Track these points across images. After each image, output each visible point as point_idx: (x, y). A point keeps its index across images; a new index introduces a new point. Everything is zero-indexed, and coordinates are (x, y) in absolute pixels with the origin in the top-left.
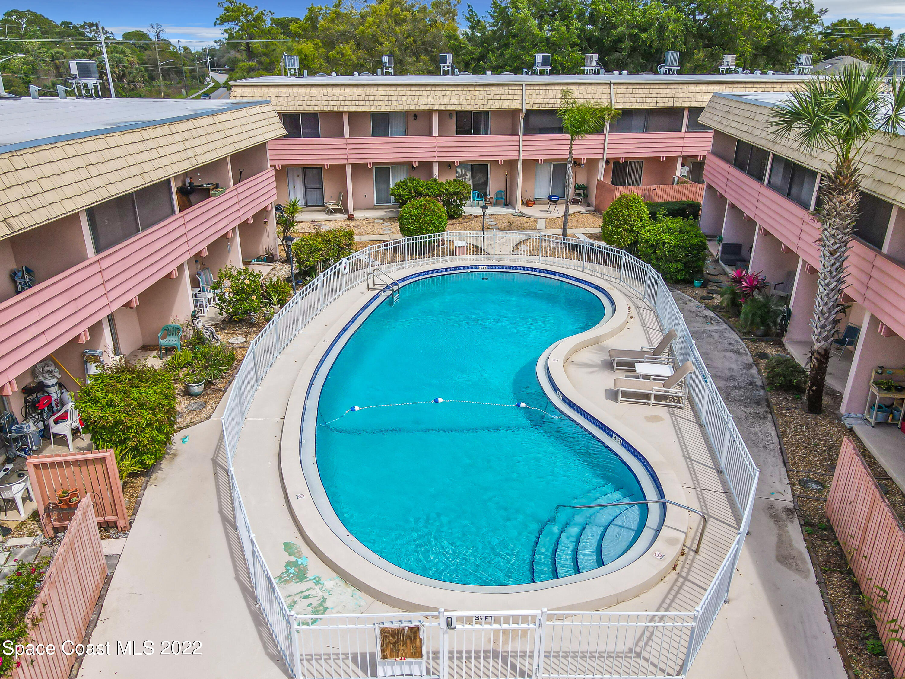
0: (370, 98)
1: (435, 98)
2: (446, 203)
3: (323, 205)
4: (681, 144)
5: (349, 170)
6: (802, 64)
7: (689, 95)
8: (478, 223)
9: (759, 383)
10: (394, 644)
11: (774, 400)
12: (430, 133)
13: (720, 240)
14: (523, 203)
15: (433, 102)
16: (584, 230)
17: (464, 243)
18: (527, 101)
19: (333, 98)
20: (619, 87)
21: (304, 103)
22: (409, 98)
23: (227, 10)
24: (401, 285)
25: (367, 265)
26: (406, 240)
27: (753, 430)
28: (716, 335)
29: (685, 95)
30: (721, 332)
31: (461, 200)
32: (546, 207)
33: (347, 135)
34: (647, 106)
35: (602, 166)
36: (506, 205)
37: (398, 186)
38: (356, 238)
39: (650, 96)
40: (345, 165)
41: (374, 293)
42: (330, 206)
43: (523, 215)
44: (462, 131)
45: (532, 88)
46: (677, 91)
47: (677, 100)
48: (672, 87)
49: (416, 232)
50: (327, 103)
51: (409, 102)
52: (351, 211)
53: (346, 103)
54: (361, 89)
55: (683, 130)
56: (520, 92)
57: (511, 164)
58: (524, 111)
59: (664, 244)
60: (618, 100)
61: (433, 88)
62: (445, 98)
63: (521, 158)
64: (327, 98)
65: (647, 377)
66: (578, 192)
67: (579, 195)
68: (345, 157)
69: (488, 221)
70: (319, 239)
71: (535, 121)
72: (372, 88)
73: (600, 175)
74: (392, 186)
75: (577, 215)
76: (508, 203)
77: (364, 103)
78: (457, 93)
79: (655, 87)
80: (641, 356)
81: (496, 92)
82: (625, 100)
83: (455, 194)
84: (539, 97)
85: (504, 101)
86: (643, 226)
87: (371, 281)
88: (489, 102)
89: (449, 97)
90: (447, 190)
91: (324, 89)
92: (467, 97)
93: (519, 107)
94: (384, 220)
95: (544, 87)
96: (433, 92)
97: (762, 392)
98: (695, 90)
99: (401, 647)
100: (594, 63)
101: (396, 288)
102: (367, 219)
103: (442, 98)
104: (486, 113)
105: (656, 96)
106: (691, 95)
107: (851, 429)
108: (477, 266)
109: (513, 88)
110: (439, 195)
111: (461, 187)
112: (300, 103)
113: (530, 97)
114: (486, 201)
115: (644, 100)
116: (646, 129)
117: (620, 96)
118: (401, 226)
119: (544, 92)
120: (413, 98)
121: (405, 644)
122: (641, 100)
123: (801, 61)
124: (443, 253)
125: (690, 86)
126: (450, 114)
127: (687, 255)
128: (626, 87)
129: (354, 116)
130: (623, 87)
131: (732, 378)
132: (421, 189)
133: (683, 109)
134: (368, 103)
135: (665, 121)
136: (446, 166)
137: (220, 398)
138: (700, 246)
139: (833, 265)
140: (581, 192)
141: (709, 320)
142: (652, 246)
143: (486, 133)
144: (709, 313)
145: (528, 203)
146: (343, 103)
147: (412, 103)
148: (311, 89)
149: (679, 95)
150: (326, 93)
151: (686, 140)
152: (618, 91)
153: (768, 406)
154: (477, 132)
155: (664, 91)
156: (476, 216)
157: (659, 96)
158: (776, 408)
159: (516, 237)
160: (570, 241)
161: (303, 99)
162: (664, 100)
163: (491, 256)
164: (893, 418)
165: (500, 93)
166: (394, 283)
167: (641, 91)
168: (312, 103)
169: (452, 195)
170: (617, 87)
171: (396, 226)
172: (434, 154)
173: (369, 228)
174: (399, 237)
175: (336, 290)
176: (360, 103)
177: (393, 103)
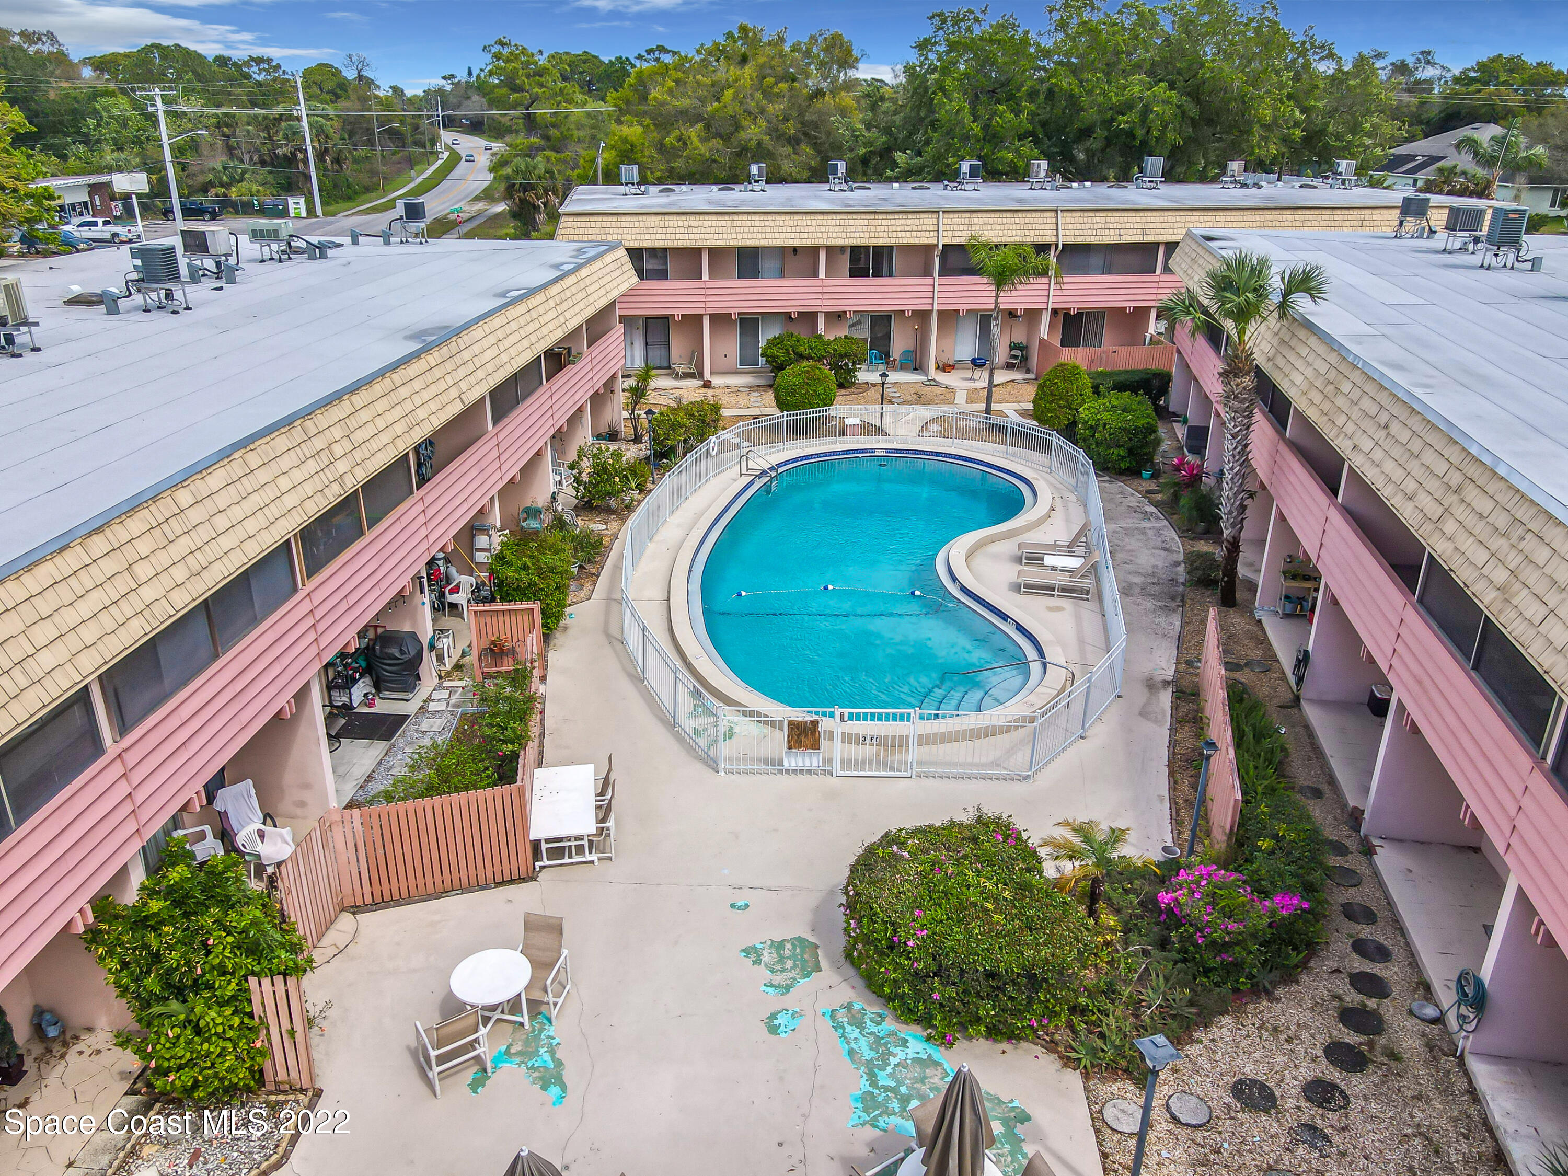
0: (738, 230)
1: (823, 229)
2: (835, 367)
3: (669, 367)
4: (1155, 291)
5: (706, 322)
6: (1341, 174)
7: (1164, 225)
8: (875, 394)
9: (1181, 580)
10: (798, 736)
11: (1190, 595)
12: (815, 274)
13: (1185, 422)
14: (938, 368)
15: (819, 235)
16: (1016, 406)
17: (857, 421)
18: (945, 234)
19: (690, 230)
20: (1068, 214)
21: (653, 237)
22: (789, 229)
23: (497, 56)
24: (780, 470)
25: (737, 446)
26: (785, 417)
27: (1157, 620)
28: (1150, 532)
29: (1159, 226)
30: (1158, 530)
31: (854, 363)
32: (968, 374)
33: (705, 277)
34: (1106, 240)
35: (1046, 319)
36: (915, 369)
37: (771, 343)
38: (725, 412)
39: (1111, 226)
40: (701, 316)
41: (747, 480)
42: (681, 369)
43: (938, 385)
44: (857, 272)
45: (951, 216)
46: (1149, 219)
47: (1148, 231)
48: (1141, 214)
49: (797, 407)
50: (681, 236)
51: (788, 235)
52: (707, 376)
53: (707, 236)
54: (727, 218)
55: (1158, 272)
56: (935, 222)
57: (922, 316)
58: (940, 247)
59: (1105, 425)
60: (1068, 232)
61: (821, 217)
62: (836, 229)
63: (935, 308)
64: (682, 230)
65: (1054, 569)
66: (1013, 352)
67: (1015, 357)
68: (702, 305)
69: (890, 392)
70: (682, 414)
71: (954, 260)
72: (741, 217)
73: (1044, 331)
74: (762, 343)
75: (1010, 385)
76: (918, 367)
77: (730, 236)
78: (851, 222)
79: (1118, 214)
80: (1055, 549)
81: (904, 222)
82: (1077, 233)
83: (846, 355)
84: (961, 227)
85: (914, 234)
86: (1084, 402)
87: (744, 464)
88: (894, 234)
89: (840, 229)
90: (835, 350)
91: (679, 218)
92: (865, 229)
93: (933, 241)
94: (752, 388)
95: (967, 215)
96: (820, 222)
97: (1181, 588)
98: (1174, 219)
99: (803, 739)
100: (1043, 174)
101: (774, 474)
102: (728, 387)
103: (831, 229)
104: (891, 248)
105: (1119, 226)
106: (1167, 225)
107: (1260, 621)
108: (873, 450)
109: (926, 216)
110: (824, 357)
111: (854, 347)
112: (648, 237)
113: (948, 228)
114: (887, 363)
115: (1103, 232)
116: (1107, 270)
117: (1071, 226)
118: (777, 397)
119: (967, 221)
120: (794, 229)
121: (806, 736)
122: (1098, 232)
123: (1340, 169)
124: (831, 433)
125: (1166, 213)
126: (842, 248)
127: (1130, 439)
128: (1078, 214)
129: (716, 253)
130: (1074, 214)
131: (1153, 574)
132: (801, 349)
133: (1158, 244)
134: (734, 236)
135: (1133, 259)
136: (836, 317)
137: (595, 583)
138: (1146, 429)
139: (1235, 448)
140: (1018, 353)
141: (1147, 516)
142: (1091, 427)
143: (891, 275)
144: (1151, 509)
145: (945, 368)
146: (702, 236)
147: (792, 235)
148: (663, 218)
149: (1151, 226)
150: (681, 224)
151: (1161, 285)
152: (1068, 220)
153: (1182, 601)
154: (877, 274)
155: (1130, 220)
156: (874, 385)
157: (1123, 226)
158: (1189, 602)
159: (924, 413)
160: (995, 419)
161: (651, 231)
162: (1131, 232)
163: (890, 438)
164: (1301, 610)
165: (908, 222)
166: (772, 468)
167: (1098, 220)
168: (663, 237)
169: (842, 356)
170: (1066, 214)
171: (769, 397)
172: (819, 302)
173: (733, 399)
174: (776, 412)
175: (700, 476)
176: (725, 236)
177: (768, 236)
